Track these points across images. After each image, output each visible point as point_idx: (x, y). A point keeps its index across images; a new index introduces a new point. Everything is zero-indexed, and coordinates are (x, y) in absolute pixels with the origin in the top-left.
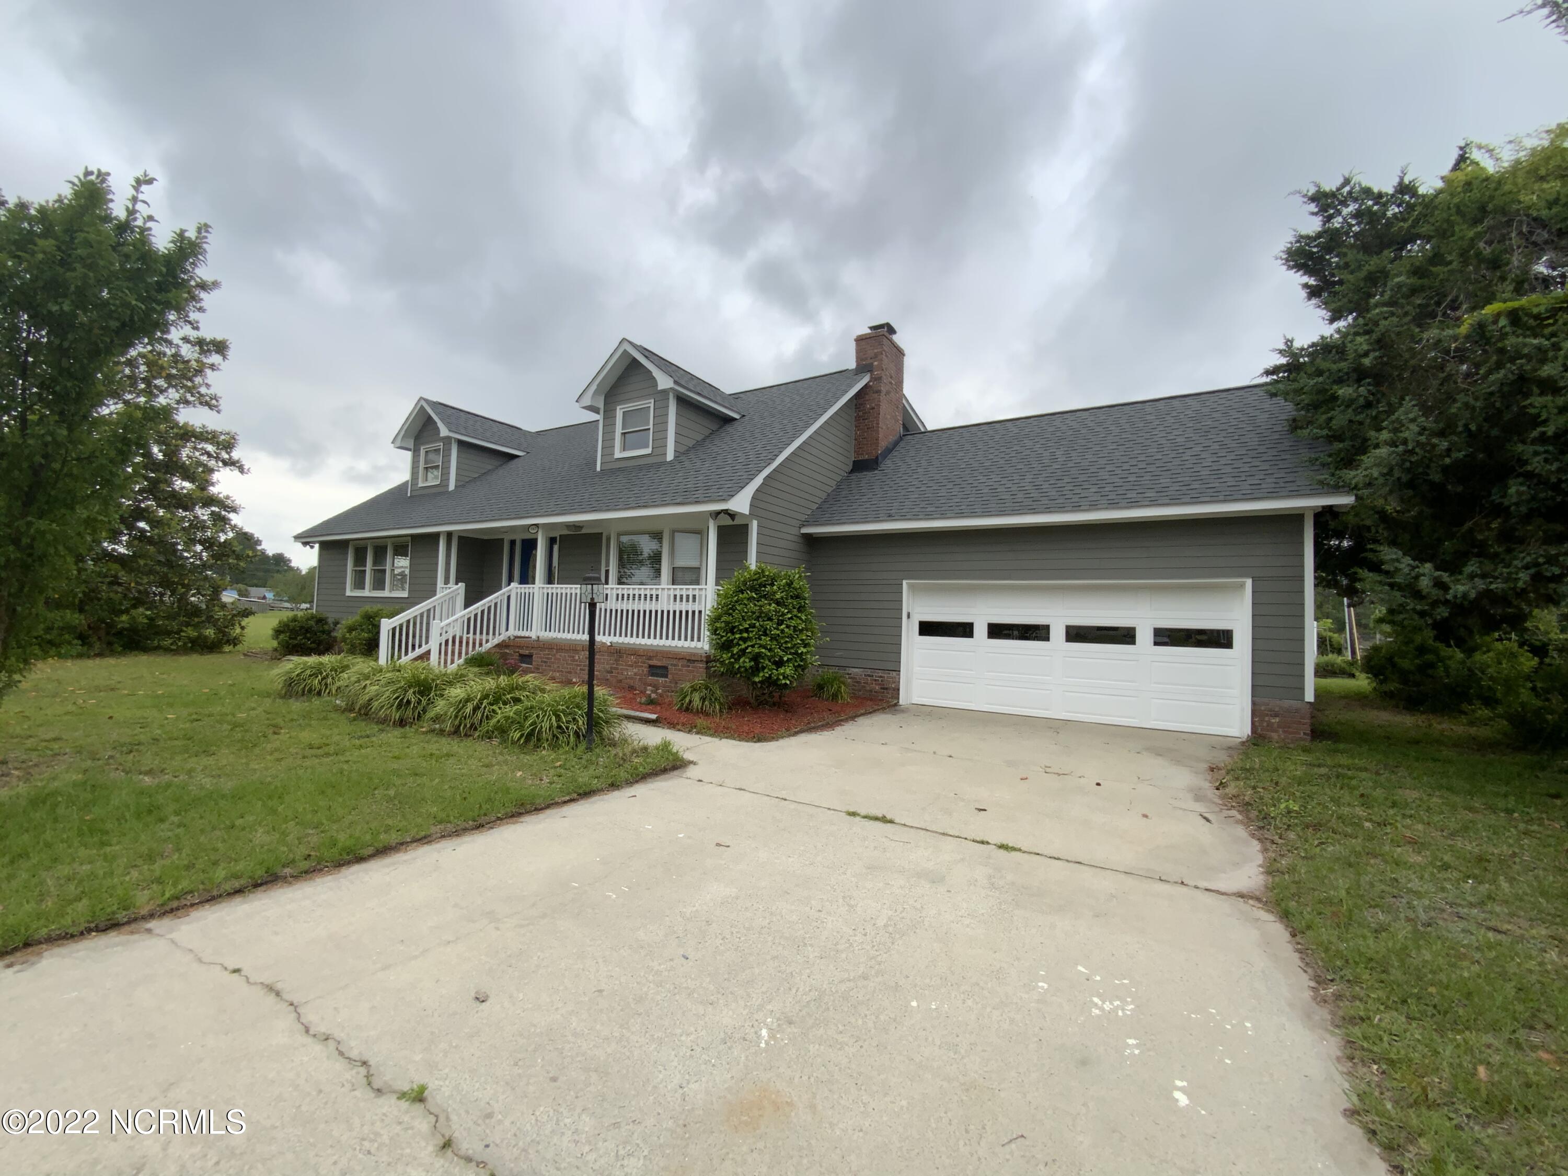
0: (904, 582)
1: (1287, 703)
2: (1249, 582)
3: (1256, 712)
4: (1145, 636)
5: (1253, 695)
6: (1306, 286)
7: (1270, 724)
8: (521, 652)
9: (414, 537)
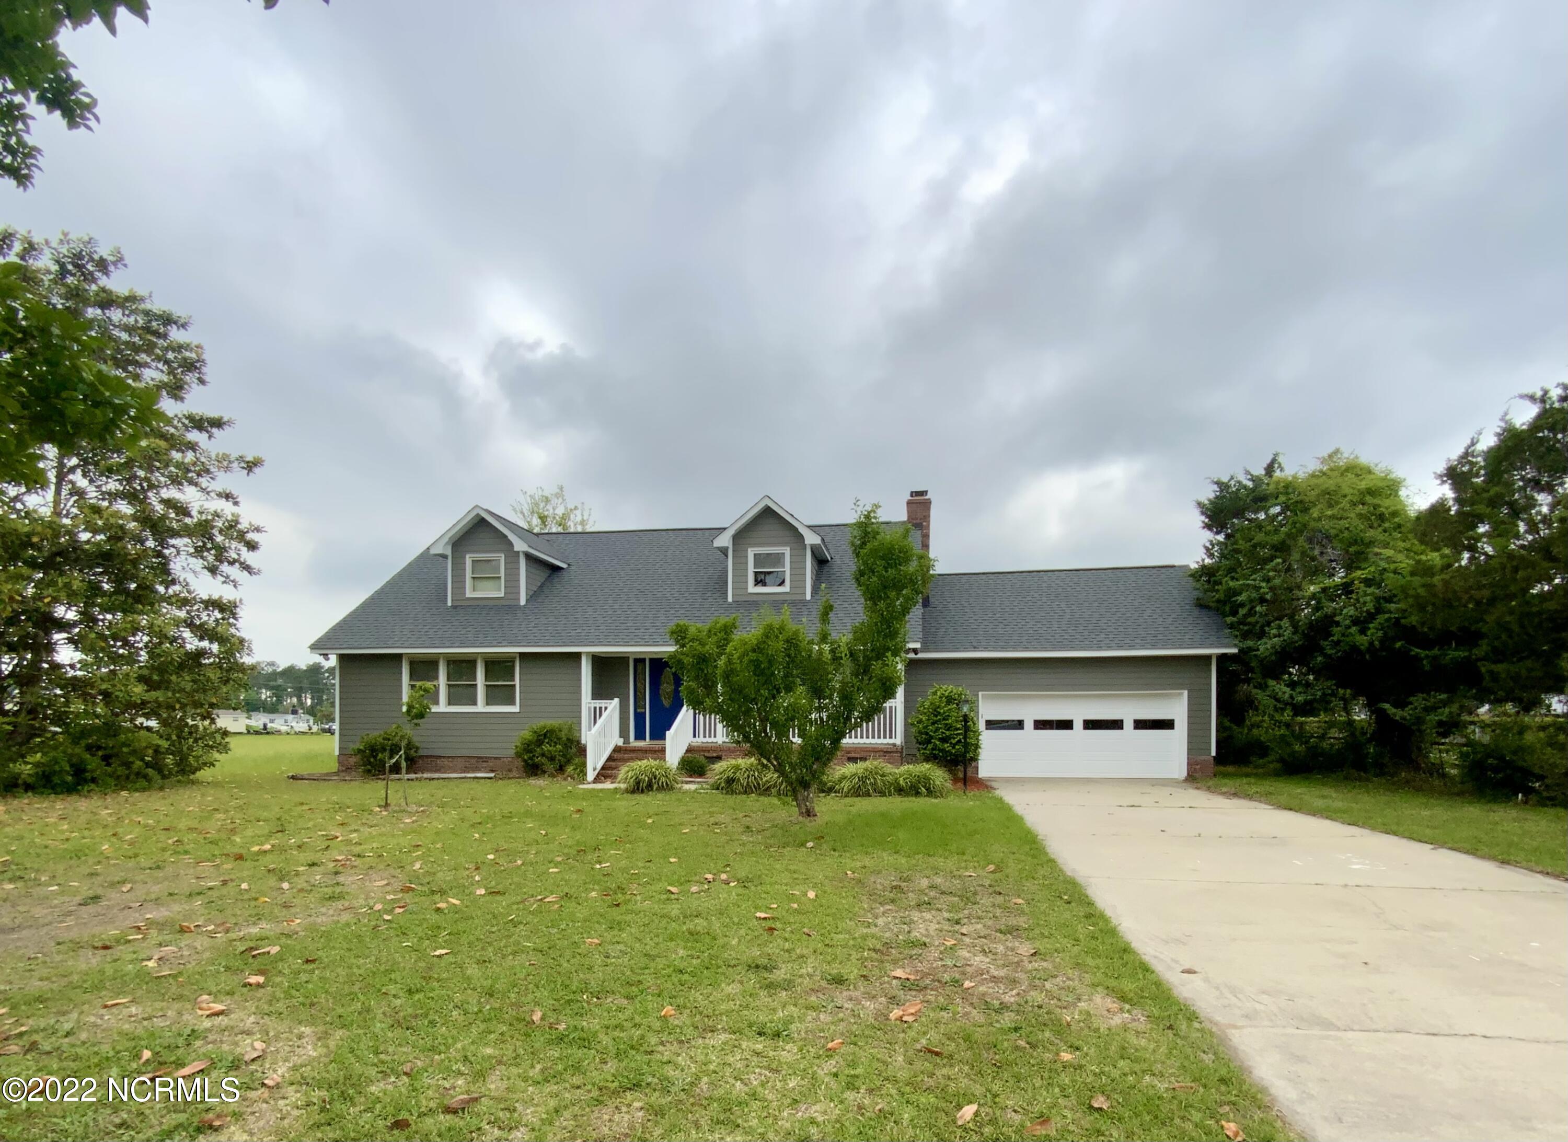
0: (980, 693)
1: (1203, 758)
2: (1186, 693)
3: (1190, 764)
4: (1128, 724)
5: (1188, 754)
6: (1203, 522)
7: (1195, 769)
8: (706, 754)
9: (522, 655)
